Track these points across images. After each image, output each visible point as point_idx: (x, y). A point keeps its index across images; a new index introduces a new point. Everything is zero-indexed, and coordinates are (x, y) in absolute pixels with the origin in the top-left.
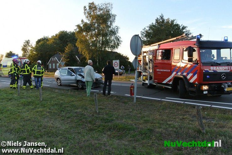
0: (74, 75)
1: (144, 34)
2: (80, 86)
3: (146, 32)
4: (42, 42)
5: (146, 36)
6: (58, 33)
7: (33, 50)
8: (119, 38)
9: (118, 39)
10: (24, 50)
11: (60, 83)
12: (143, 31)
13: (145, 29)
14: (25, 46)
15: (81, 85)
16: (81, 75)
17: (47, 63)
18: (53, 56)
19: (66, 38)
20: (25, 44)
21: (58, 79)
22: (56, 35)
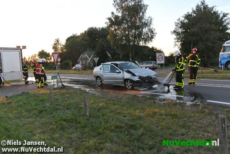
0: (120, 72)
1: (179, 25)
2: (129, 87)
3: (181, 22)
4: (71, 40)
5: (181, 27)
6: (87, 30)
7: (63, 48)
8: (153, 30)
9: (152, 32)
10: (55, 48)
11: (100, 83)
12: (178, 22)
13: (179, 19)
14: (55, 44)
15: (130, 85)
16: (129, 72)
17: (77, 60)
18: (83, 53)
19: (95, 35)
20: (55, 42)
21: (97, 77)
22: (85, 32)
